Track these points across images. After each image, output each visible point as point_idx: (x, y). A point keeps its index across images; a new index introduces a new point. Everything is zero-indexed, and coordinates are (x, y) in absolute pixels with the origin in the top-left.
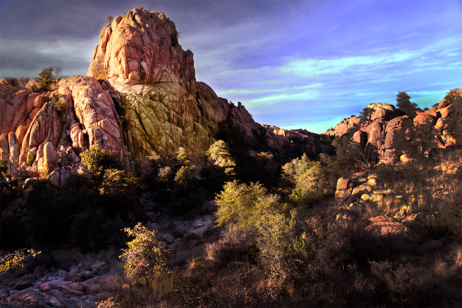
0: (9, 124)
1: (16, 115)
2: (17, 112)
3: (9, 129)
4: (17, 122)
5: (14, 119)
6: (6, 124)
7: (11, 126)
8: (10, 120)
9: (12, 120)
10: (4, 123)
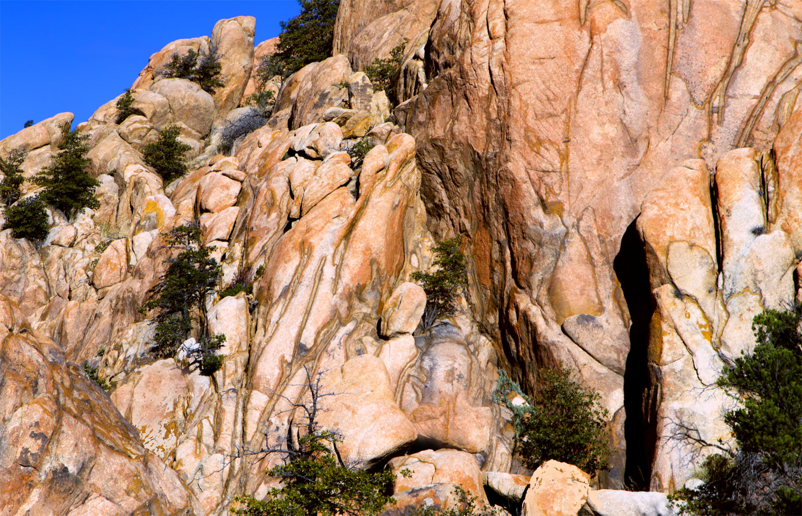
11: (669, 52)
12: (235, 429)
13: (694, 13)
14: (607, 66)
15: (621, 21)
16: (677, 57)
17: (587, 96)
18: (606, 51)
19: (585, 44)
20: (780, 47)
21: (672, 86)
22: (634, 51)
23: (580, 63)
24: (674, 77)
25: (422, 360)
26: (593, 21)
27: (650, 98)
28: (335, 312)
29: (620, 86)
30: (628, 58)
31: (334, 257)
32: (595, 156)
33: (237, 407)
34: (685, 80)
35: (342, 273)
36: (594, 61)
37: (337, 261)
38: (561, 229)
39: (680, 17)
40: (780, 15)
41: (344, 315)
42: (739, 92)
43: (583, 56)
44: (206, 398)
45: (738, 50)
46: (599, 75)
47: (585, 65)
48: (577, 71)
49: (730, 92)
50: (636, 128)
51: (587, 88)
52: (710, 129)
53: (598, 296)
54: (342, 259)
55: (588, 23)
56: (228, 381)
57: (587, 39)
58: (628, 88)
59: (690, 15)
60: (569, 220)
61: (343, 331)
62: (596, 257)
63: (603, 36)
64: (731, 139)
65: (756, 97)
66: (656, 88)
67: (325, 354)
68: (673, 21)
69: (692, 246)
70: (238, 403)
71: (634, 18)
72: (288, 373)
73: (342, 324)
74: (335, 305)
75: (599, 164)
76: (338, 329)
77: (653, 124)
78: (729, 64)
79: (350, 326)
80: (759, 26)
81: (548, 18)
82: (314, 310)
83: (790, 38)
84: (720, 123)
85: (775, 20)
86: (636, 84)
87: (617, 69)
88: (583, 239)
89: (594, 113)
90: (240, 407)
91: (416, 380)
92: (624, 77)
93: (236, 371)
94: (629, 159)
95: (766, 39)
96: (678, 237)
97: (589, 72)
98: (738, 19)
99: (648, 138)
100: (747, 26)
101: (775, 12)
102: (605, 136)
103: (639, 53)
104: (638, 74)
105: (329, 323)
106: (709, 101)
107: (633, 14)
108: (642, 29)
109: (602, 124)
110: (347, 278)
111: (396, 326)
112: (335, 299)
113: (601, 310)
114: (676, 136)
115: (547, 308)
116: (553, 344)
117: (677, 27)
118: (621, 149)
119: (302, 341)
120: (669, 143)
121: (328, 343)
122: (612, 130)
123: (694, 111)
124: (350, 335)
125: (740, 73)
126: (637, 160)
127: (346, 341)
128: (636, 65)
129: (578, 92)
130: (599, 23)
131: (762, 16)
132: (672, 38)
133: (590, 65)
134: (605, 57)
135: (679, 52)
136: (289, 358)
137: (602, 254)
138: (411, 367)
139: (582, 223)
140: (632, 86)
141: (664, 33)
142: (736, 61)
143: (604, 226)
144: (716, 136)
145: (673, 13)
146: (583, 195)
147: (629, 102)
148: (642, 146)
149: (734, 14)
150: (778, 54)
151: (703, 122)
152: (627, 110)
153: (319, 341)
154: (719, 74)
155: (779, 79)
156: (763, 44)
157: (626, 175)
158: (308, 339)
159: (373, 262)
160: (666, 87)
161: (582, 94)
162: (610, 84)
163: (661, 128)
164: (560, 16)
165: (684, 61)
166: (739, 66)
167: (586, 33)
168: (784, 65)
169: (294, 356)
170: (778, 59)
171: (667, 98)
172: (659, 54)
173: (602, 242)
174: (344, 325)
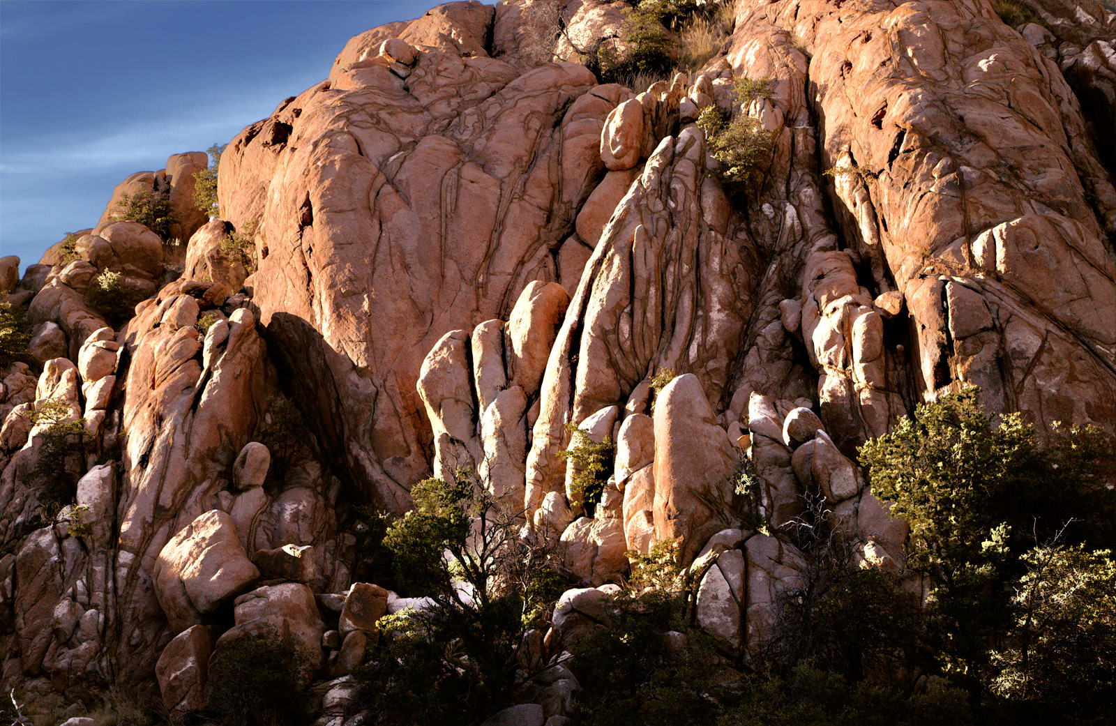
0: (476, 273)
1: (509, 222)
2: (515, 207)
3: (474, 305)
4: (514, 261)
5: (499, 244)
6: (463, 278)
7: (484, 286)
8: (478, 254)
9: (489, 256)
10: (451, 271)
11: (443, 237)
12: (107, 586)
13: (459, 203)
14: (394, 251)
15: (403, 211)
16: (448, 241)
17: (380, 276)
18: (392, 238)
19: (376, 231)
20: (526, 232)
21: (447, 266)
22: (415, 237)
23: (373, 248)
24: (447, 260)
25: (272, 506)
26: (380, 211)
27: (431, 277)
28: (189, 474)
29: (406, 267)
30: (410, 244)
31: (183, 426)
32: (392, 327)
33: (107, 567)
34: (456, 261)
35: (192, 440)
36: (384, 247)
37: (186, 430)
38: (372, 389)
39: (449, 207)
40: (527, 205)
41: (199, 476)
42: (498, 270)
43: (375, 243)
44: (79, 562)
45: (496, 235)
46: (388, 258)
47: (377, 250)
48: (371, 255)
49: (491, 271)
50: (422, 301)
51: (380, 270)
52: (478, 302)
53: (405, 441)
54: (191, 427)
55: (377, 213)
56: (97, 544)
57: (378, 227)
58: (413, 269)
59: (456, 206)
60: (378, 382)
61: (199, 489)
62: (400, 411)
63: (390, 224)
64: (494, 308)
65: (509, 274)
66: (435, 268)
67: (183, 512)
68: (443, 211)
69: (457, 401)
70: (107, 563)
71: (414, 209)
72: (150, 532)
73: (198, 483)
74: (188, 468)
75: (395, 334)
76: (193, 488)
77: (435, 298)
78: (489, 247)
79: (205, 485)
80: (510, 215)
81: (344, 208)
82: (168, 475)
83: (535, 224)
84: (485, 296)
85: (523, 209)
86: (418, 265)
87: (402, 252)
88: (389, 396)
89: (388, 291)
90: (110, 566)
91: (266, 524)
92: (408, 260)
93: (104, 535)
94: (419, 328)
95: (515, 226)
96: (447, 395)
97: (380, 256)
98: (495, 209)
99: (432, 311)
100: (501, 215)
101: (523, 202)
102: (398, 310)
103: (419, 239)
104: (420, 257)
105: (184, 484)
106: (476, 278)
107: (413, 204)
108: (420, 219)
109: (395, 300)
110: (196, 443)
111: (245, 481)
112: (187, 463)
113: (409, 452)
114: (453, 308)
115: (371, 453)
116: (377, 481)
117: (446, 217)
118: (411, 320)
119: (161, 503)
120: (448, 313)
121: (185, 501)
122: (404, 305)
123: (464, 287)
124: (205, 492)
125: (498, 254)
126: (426, 329)
127: (202, 498)
128: (417, 250)
129: (373, 273)
130: (386, 213)
131: (513, 206)
132: (444, 226)
133: (381, 249)
134: (393, 243)
135: (449, 238)
136: (150, 520)
137: (404, 408)
138: (262, 513)
139: (388, 384)
140: (416, 267)
141: (437, 221)
142: (494, 245)
143: (404, 384)
144: (483, 307)
145: (443, 205)
146: (386, 360)
147: (414, 280)
148: (428, 317)
149: (491, 204)
150: (525, 238)
151: (472, 296)
152: (414, 288)
153: (177, 501)
154: (481, 256)
155: (526, 258)
156: (513, 230)
157: (418, 341)
158: (166, 500)
159: (219, 427)
160: (442, 267)
161: (376, 274)
162: (398, 266)
163: (441, 301)
164: (354, 206)
165: (454, 246)
166: (496, 249)
167: (376, 222)
168: (530, 246)
169: (154, 517)
170: (525, 243)
171: (443, 277)
172: (434, 239)
173: (404, 398)
174: (200, 483)
